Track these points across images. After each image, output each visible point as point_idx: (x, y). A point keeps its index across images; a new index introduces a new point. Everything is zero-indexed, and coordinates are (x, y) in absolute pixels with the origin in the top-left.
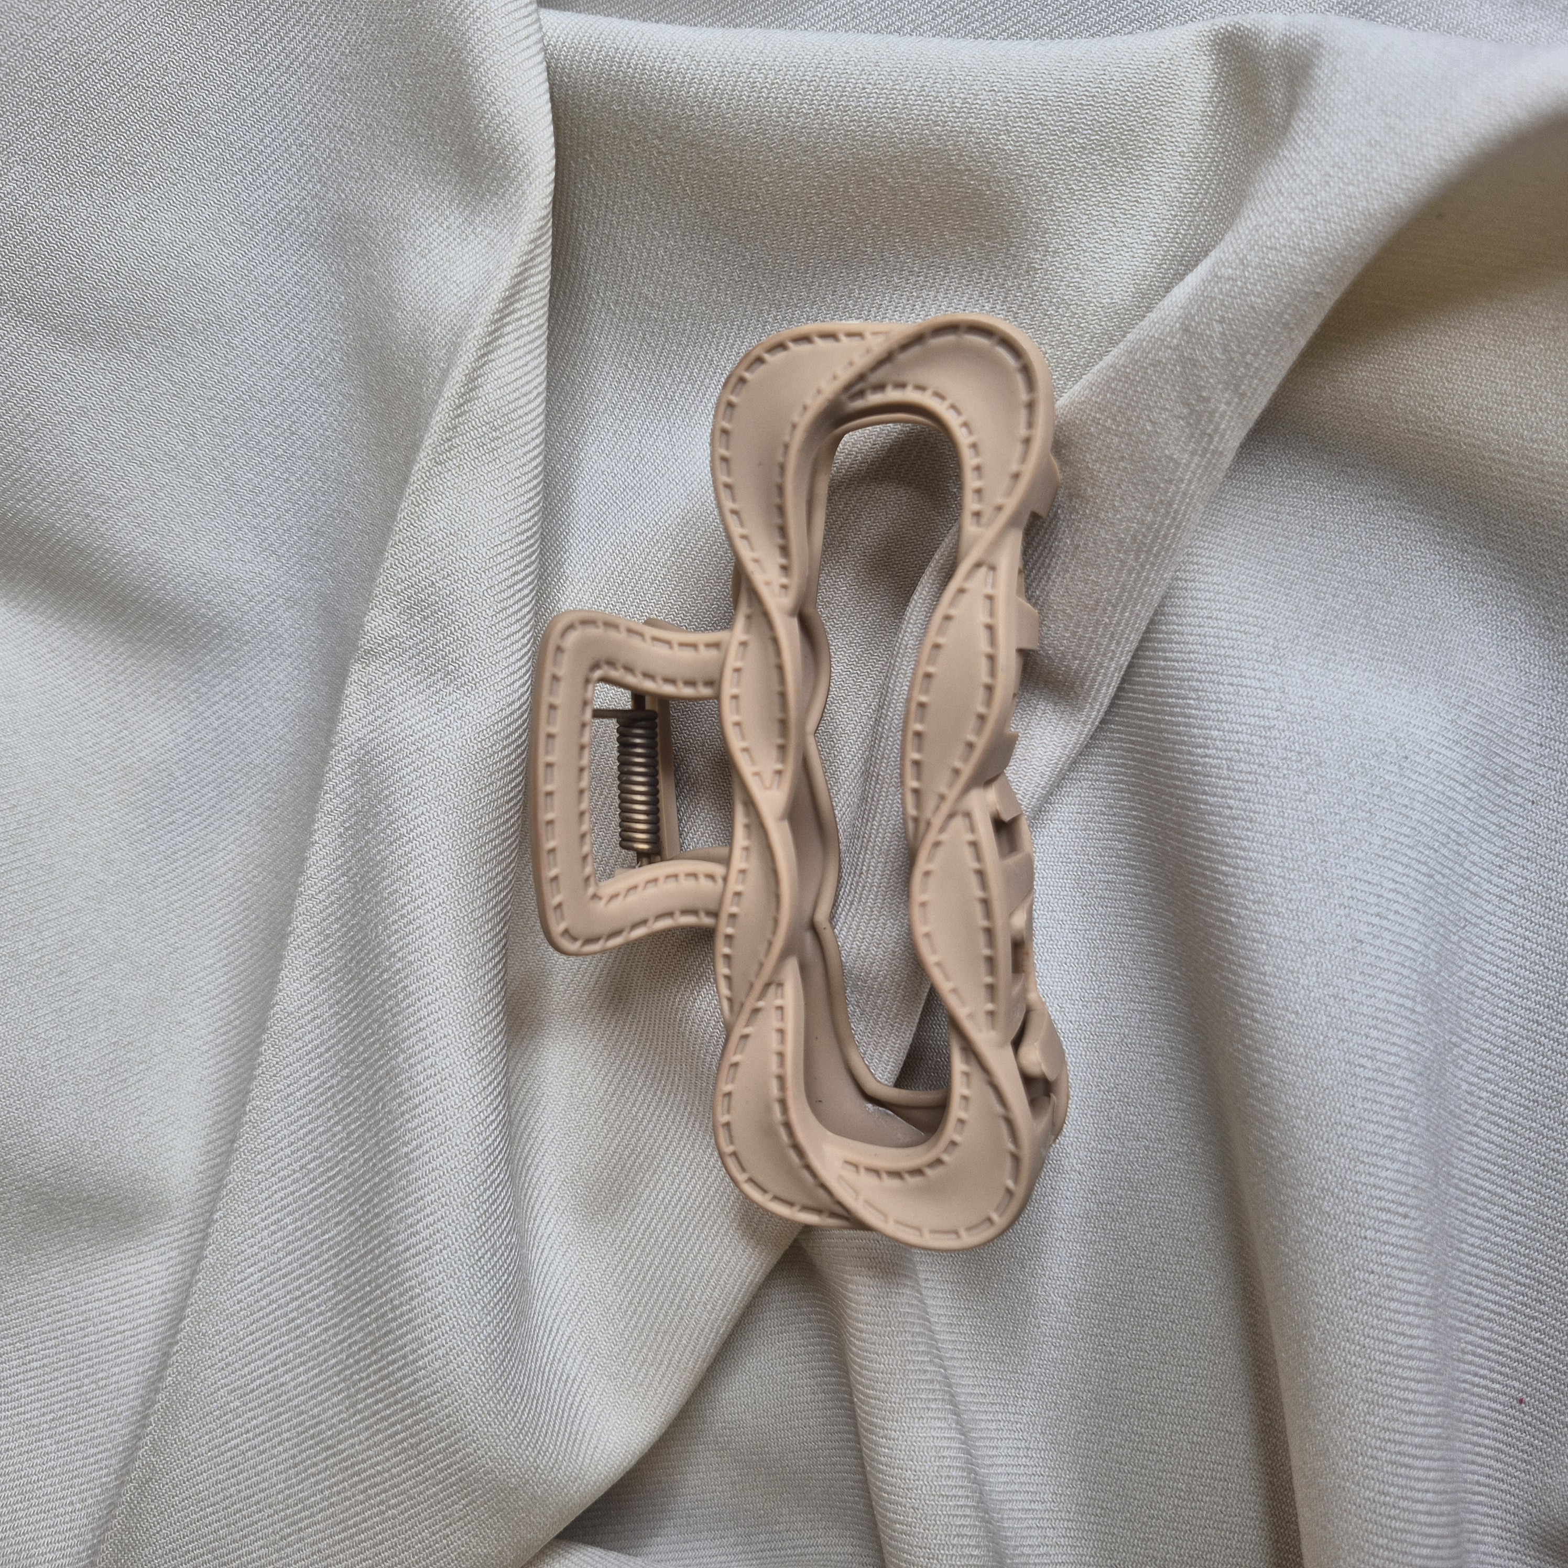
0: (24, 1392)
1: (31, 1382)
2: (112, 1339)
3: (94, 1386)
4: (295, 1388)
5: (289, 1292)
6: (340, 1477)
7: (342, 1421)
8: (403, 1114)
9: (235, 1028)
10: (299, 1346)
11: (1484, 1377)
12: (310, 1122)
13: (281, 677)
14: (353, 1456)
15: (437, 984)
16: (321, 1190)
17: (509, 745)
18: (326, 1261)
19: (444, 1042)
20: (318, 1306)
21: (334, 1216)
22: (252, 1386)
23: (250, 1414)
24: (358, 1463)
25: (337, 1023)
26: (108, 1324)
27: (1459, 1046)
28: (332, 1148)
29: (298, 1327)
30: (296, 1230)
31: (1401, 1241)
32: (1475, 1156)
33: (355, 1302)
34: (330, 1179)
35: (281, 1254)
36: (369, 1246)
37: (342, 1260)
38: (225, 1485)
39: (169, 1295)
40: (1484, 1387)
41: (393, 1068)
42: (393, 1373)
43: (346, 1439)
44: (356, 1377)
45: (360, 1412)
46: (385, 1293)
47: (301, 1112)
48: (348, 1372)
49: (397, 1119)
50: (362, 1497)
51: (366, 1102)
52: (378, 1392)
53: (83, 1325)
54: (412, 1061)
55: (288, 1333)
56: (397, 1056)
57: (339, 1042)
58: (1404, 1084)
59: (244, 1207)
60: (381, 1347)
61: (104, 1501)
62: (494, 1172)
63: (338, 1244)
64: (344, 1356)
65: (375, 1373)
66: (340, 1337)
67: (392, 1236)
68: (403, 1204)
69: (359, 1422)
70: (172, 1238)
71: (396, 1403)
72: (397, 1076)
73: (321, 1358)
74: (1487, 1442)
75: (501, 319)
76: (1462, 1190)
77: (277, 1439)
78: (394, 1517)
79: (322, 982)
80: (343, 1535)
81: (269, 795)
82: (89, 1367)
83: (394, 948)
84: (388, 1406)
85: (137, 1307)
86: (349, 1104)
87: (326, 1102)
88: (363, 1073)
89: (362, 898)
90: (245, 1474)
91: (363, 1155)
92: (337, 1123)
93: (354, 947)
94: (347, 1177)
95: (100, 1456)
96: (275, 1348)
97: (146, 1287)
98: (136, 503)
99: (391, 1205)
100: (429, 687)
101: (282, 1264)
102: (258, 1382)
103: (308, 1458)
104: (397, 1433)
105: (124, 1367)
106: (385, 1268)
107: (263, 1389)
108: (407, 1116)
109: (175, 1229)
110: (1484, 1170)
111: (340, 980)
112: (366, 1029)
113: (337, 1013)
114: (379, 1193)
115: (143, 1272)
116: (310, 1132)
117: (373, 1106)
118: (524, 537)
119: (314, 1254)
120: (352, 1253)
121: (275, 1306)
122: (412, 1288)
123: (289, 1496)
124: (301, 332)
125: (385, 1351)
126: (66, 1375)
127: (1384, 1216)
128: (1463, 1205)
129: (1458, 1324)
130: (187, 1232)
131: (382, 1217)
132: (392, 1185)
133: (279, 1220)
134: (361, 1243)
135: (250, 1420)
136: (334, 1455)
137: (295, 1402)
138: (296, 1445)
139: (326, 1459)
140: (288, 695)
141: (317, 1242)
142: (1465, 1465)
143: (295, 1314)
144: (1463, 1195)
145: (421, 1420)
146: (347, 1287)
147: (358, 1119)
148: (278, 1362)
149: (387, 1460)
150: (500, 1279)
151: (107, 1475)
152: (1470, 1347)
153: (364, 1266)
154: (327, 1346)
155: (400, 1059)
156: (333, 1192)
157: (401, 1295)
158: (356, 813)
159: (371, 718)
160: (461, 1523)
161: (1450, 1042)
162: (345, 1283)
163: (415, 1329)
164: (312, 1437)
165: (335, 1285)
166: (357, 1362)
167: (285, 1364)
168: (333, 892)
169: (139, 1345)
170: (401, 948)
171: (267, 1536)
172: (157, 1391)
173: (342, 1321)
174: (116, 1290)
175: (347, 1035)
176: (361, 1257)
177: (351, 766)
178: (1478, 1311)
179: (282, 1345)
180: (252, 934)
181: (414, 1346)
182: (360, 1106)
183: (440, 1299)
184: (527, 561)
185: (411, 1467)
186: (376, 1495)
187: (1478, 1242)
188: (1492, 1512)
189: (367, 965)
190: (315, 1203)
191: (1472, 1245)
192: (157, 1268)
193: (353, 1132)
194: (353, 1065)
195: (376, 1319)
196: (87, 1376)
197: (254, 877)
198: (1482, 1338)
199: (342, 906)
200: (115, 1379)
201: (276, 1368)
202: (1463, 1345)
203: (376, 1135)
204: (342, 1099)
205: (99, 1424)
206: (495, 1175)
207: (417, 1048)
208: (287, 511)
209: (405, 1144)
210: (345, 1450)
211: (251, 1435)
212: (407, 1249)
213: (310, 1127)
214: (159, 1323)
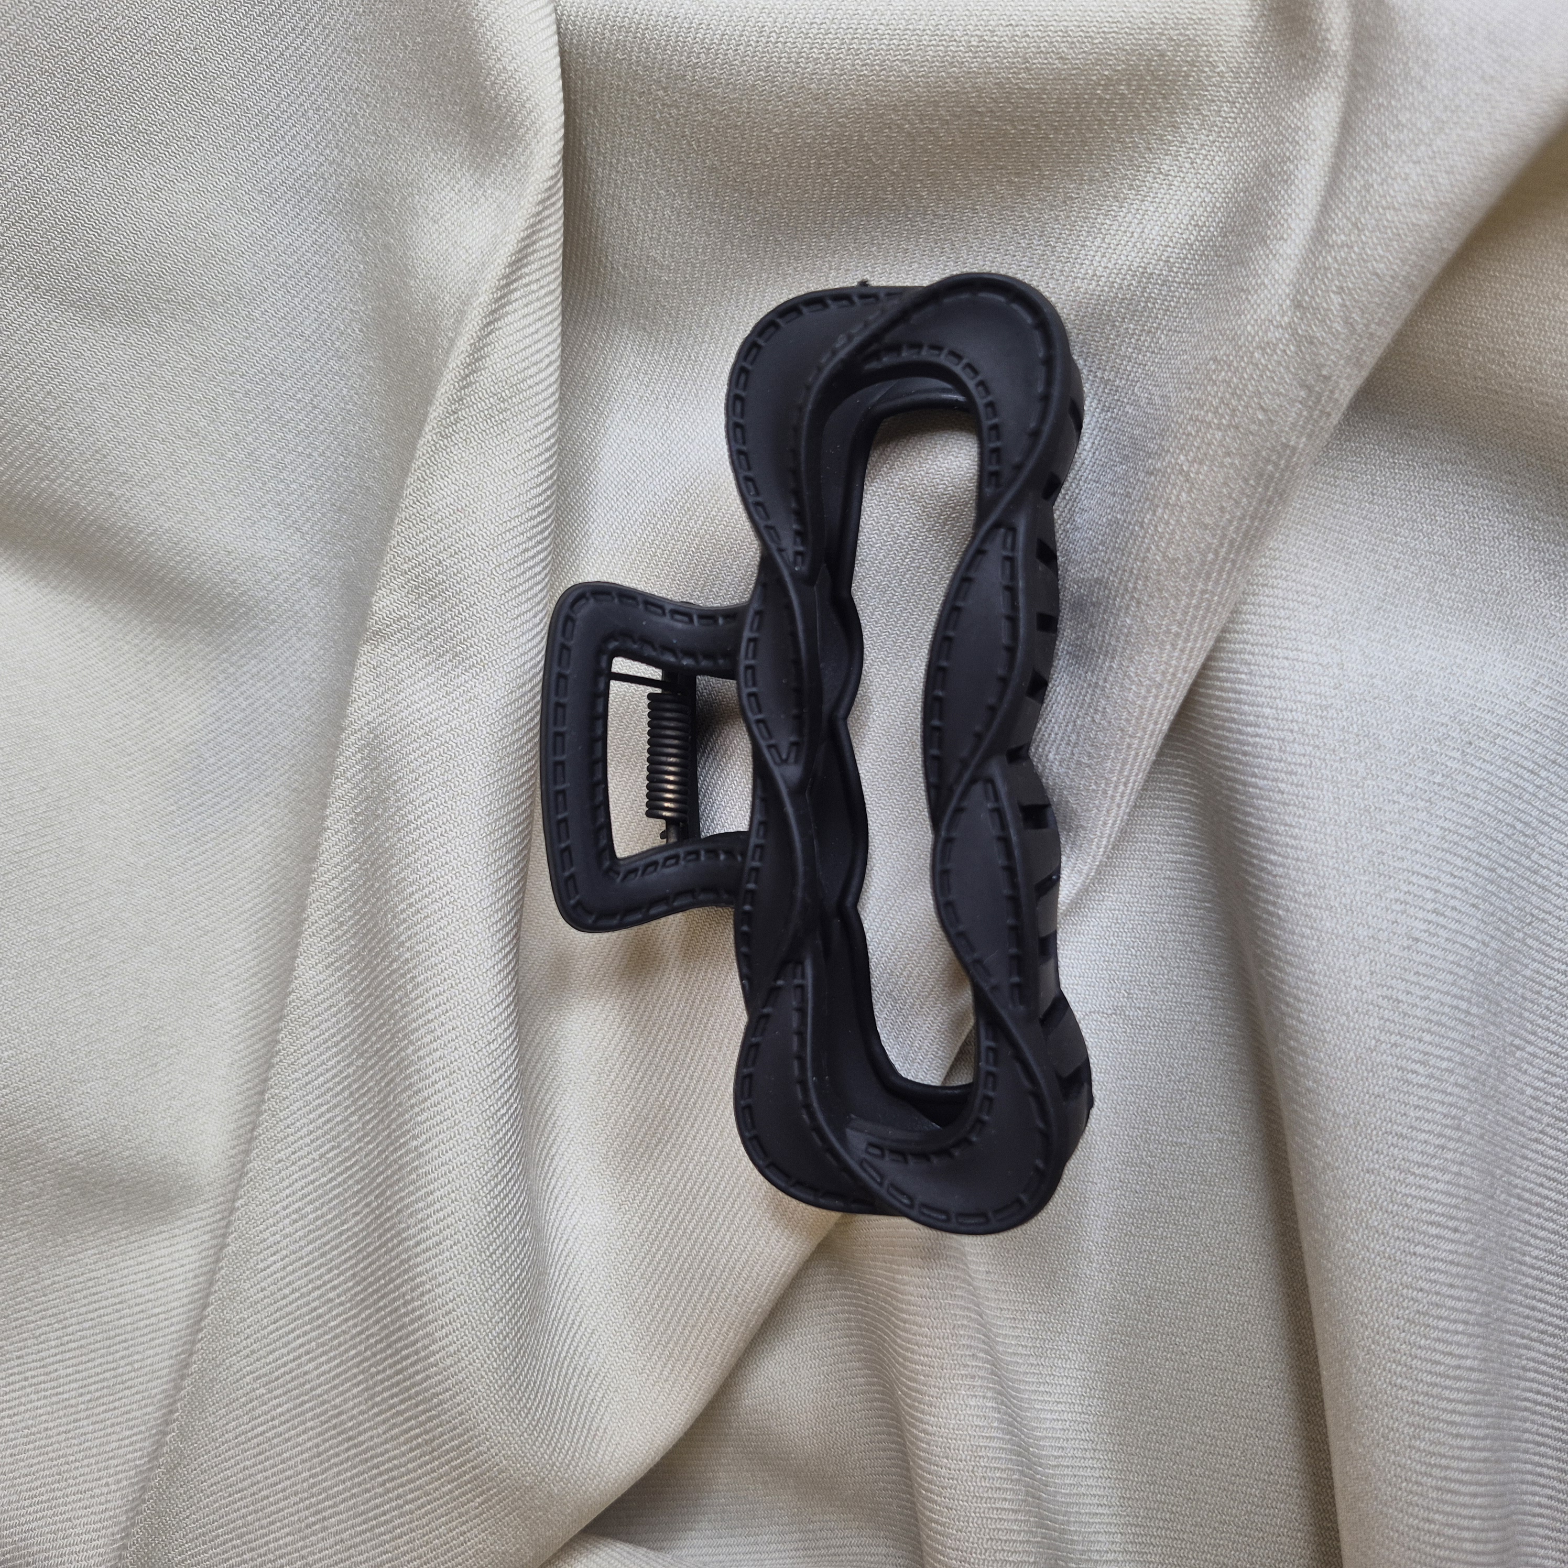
0: (63, 1373)
1: (69, 1363)
2: (147, 1322)
3: (129, 1368)
4: (318, 1377)
5: (311, 1281)
6: (360, 1468)
7: (362, 1413)
8: (412, 1107)
9: (265, 1012)
10: (321, 1336)
11: (1547, 1395)
12: (328, 1111)
13: (307, 656)
14: (372, 1448)
15: (445, 975)
16: (339, 1179)
17: (520, 728)
18: (345, 1252)
19: (453, 1035)
20: (339, 1296)
21: (352, 1207)
22: (276, 1374)
23: (275, 1402)
24: (377, 1456)
25: (352, 1011)
26: (142, 1307)
27: (1523, 1049)
28: (349, 1137)
29: (320, 1316)
30: (317, 1219)
31: (1451, 1257)
32: (1541, 1165)
33: (371, 1294)
34: (348, 1169)
35: (302, 1243)
36: (384, 1239)
37: (360, 1251)
38: (253, 1470)
39: (201, 1279)
40: (1548, 1405)
41: (403, 1060)
42: (407, 1368)
43: (365, 1431)
44: (373, 1370)
45: (377, 1404)
46: (398, 1288)
47: (319, 1101)
48: (366, 1364)
49: (407, 1111)
50: (381, 1490)
51: (379, 1092)
52: (393, 1386)
53: (119, 1307)
54: (421, 1053)
55: (311, 1321)
56: (406, 1047)
57: (353, 1032)
58: (1457, 1090)
59: (266, 1195)
60: (395, 1342)
61: (137, 1483)
62: (505, 1166)
63: (356, 1234)
64: (362, 1347)
65: (390, 1366)
66: (359, 1329)
67: (404, 1230)
68: (413, 1198)
69: (377, 1415)
70: (205, 1222)
71: (410, 1398)
72: (407, 1067)
73: (342, 1348)
74: (1550, 1462)
75: (508, 285)
76: (1526, 1201)
77: (301, 1428)
78: (411, 1512)
79: (337, 970)
80: (364, 1527)
81: (297, 777)
82: (125, 1349)
83: (403, 938)
84: (402, 1402)
85: (170, 1290)
86: (364, 1095)
87: (343, 1090)
88: (376, 1063)
89: (373, 885)
90: (271, 1461)
91: (377, 1146)
92: (353, 1113)
93: (365, 935)
94: (363, 1168)
95: (134, 1438)
96: (299, 1337)
97: (179, 1271)
98: (159, 480)
99: (402, 1199)
100: (437, 669)
101: (303, 1252)
102: (283, 1370)
103: (331, 1448)
104: (411, 1429)
105: (159, 1350)
106: (397, 1262)
107: (288, 1377)
108: (417, 1110)
109: (208, 1213)
110: (1550, 1179)
111: (354, 968)
112: (378, 1019)
113: (351, 1002)
114: (391, 1186)
115: (176, 1255)
116: (329, 1121)
117: (386, 1097)
118: (535, 512)
119: (333, 1243)
120: (368, 1245)
121: (297, 1294)
122: (423, 1283)
123: (314, 1485)
124: (321, 303)
125: (399, 1345)
126: (102, 1356)
127: (1433, 1230)
128: (1527, 1216)
129: (1519, 1340)
130: (219, 1216)
131: (394, 1211)
132: (403, 1178)
133: (300, 1209)
134: (376, 1235)
135: (275, 1407)
136: (355, 1446)
137: (319, 1391)
138: (320, 1434)
139: (348, 1449)
140: (314, 675)
141: (336, 1232)
142: (1524, 1487)
143: (316, 1303)
144: (1526, 1205)
145: (434, 1417)
146: (364, 1279)
147: (372, 1109)
148: (301, 1350)
149: (404, 1454)
150: (513, 1275)
151: (141, 1458)
152: (1531, 1364)
153: (378, 1259)
154: (348, 1337)
155: (409, 1051)
156: (350, 1182)
157: (412, 1290)
158: (367, 798)
159: (380, 701)
160: (477, 1521)
161: (1511, 1044)
162: (363, 1274)
163: (425, 1325)
164: (335, 1427)
165: (354, 1275)
166: (374, 1355)
167: (307, 1353)
168: (346, 879)
169: (173, 1329)
170: (410, 938)
171: (293, 1523)
172: (183, 1378)
173: (359, 1313)
174: (151, 1272)
175: (361, 1024)
176: (377, 1249)
177: (360, 750)
178: (1542, 1326)
179: (305, 1334)
180: (281, 918)
181: (426, 1342)
182: (374, 1097)
183: (451, 1295)
184: (539, 537)
185: (426, 1463)
186: (394, 1489)
187: (1543, 1254)
188: (1554, 1534)
189: (377, 954)
190: (335, 1192)
191: (1536, 1258)
192: (190, 1251)
193: (368, 1122)
194: (367, 1055)
195: (391, 1313)
196: (123, 1358)
197: (283, 860)
198: (1546, 1354)
199: (354, 893)
200: (149, 1361)
201: (300, 1357)
202: (1524, 1362)
203: (389, 1126)
204: (358, 1089)
205: (135, 1406)
206: (506, 1170)
207: (426, 1040)
208: (311, 487)
209: (415, 1137)
210: (364, 1442)
211: (276, 1422)
212: (418, 1244)
213: (328, 1116)
214: (191, 1306)
